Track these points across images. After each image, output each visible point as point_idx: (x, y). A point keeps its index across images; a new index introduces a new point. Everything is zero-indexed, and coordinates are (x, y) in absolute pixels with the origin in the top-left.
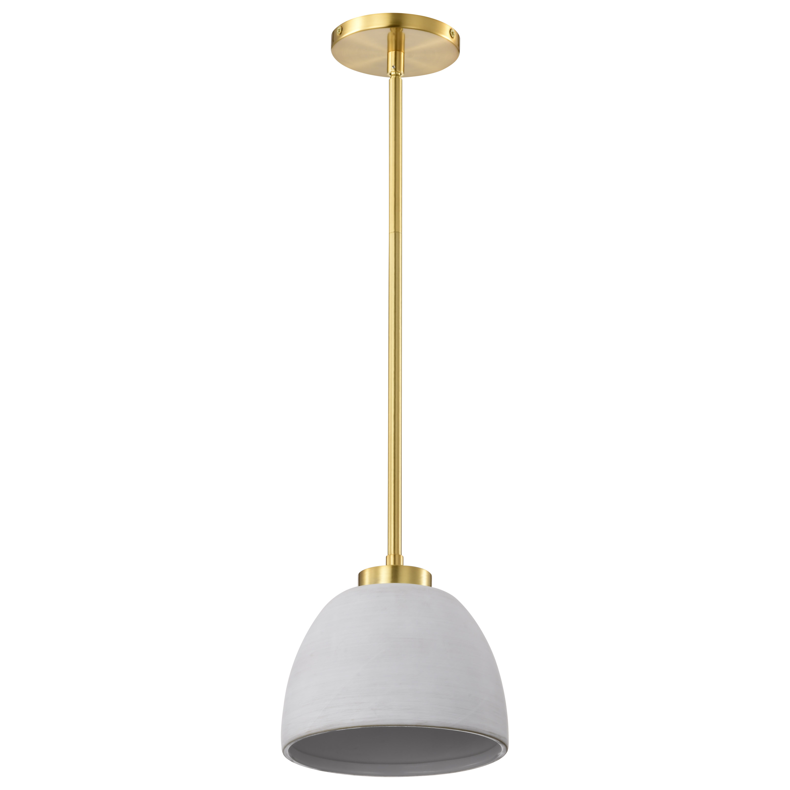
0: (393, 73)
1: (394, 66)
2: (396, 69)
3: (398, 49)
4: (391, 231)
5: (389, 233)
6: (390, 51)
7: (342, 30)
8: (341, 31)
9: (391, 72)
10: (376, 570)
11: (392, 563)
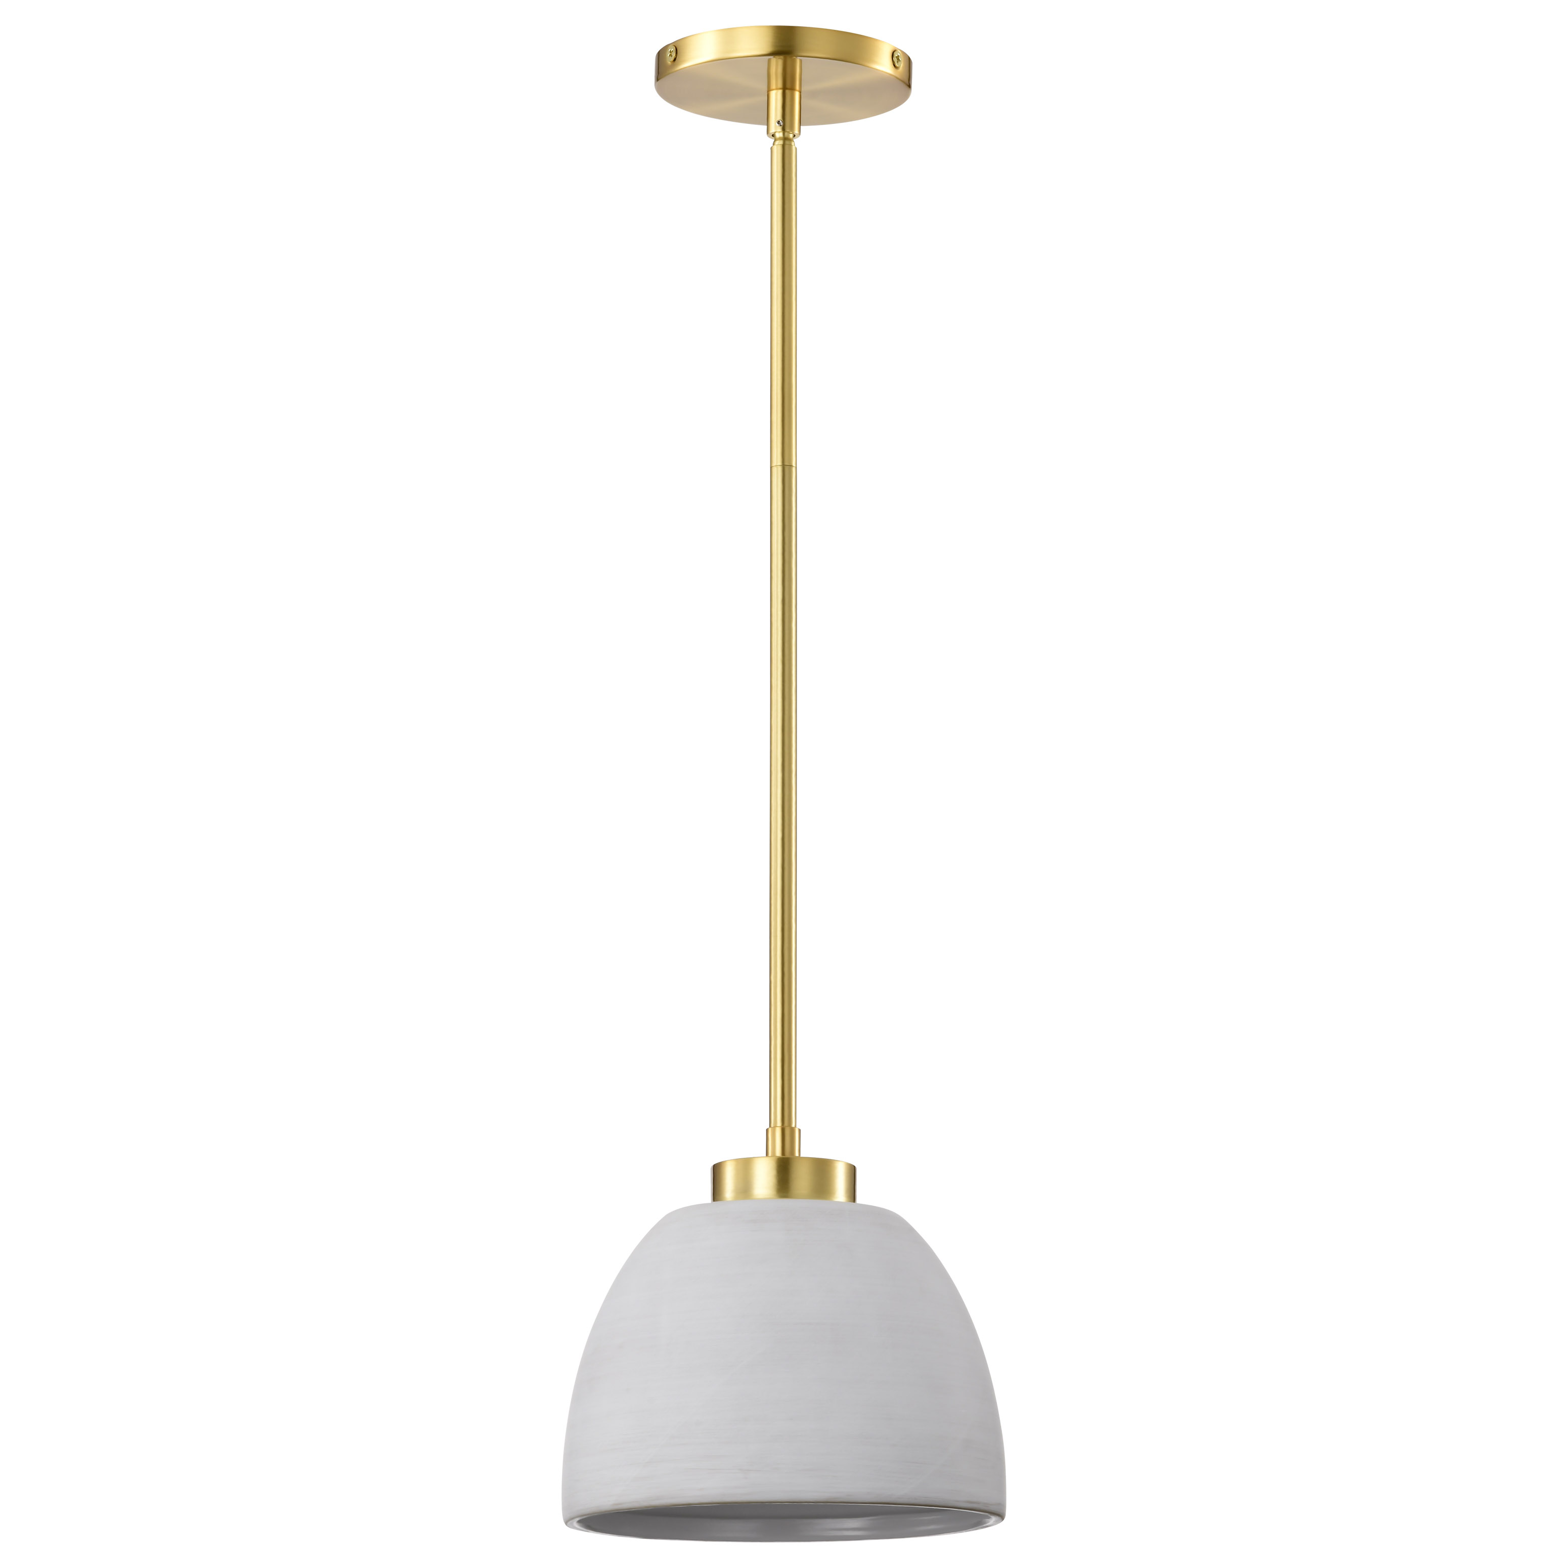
0: (779, 135)
1: (781, 122)
2: (784, 129)
3: (788, 86)
4: (774, 464)
5: (771, 467)
6: (773, 90)
7: (676, 53)
8: (674, 55)
9: (775, 132)
10: (745, 1165)
11: (778, 1153)
